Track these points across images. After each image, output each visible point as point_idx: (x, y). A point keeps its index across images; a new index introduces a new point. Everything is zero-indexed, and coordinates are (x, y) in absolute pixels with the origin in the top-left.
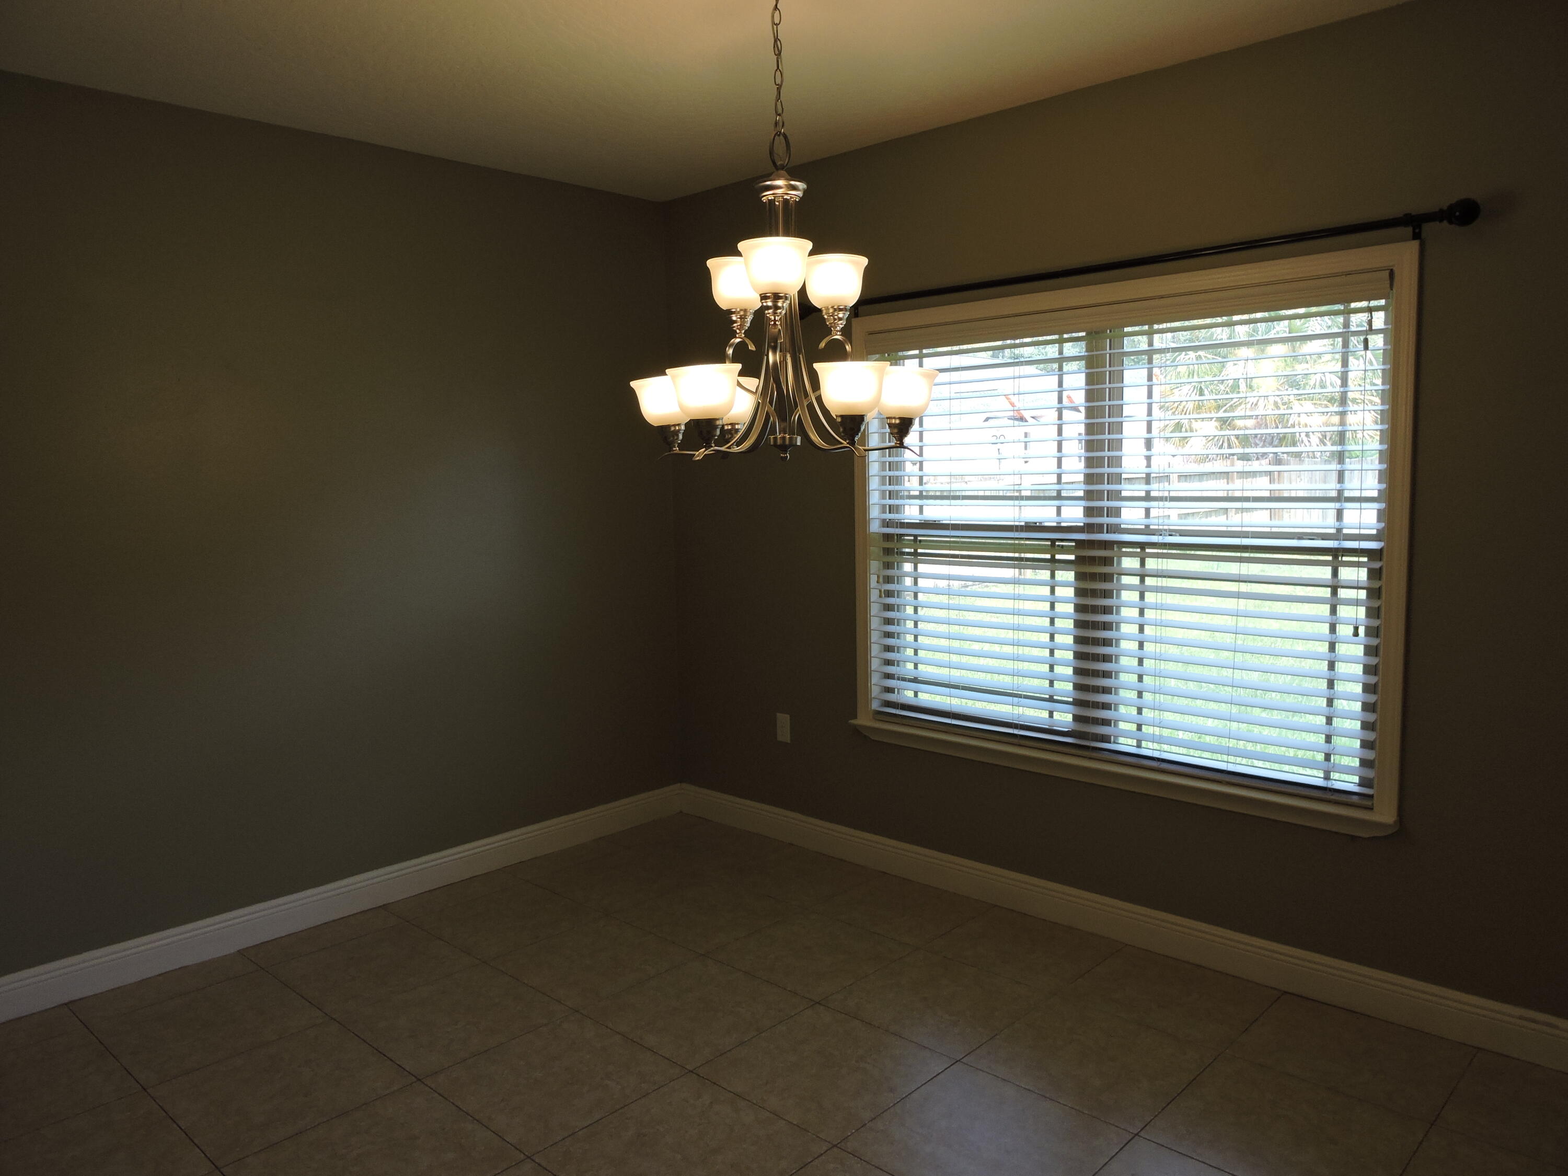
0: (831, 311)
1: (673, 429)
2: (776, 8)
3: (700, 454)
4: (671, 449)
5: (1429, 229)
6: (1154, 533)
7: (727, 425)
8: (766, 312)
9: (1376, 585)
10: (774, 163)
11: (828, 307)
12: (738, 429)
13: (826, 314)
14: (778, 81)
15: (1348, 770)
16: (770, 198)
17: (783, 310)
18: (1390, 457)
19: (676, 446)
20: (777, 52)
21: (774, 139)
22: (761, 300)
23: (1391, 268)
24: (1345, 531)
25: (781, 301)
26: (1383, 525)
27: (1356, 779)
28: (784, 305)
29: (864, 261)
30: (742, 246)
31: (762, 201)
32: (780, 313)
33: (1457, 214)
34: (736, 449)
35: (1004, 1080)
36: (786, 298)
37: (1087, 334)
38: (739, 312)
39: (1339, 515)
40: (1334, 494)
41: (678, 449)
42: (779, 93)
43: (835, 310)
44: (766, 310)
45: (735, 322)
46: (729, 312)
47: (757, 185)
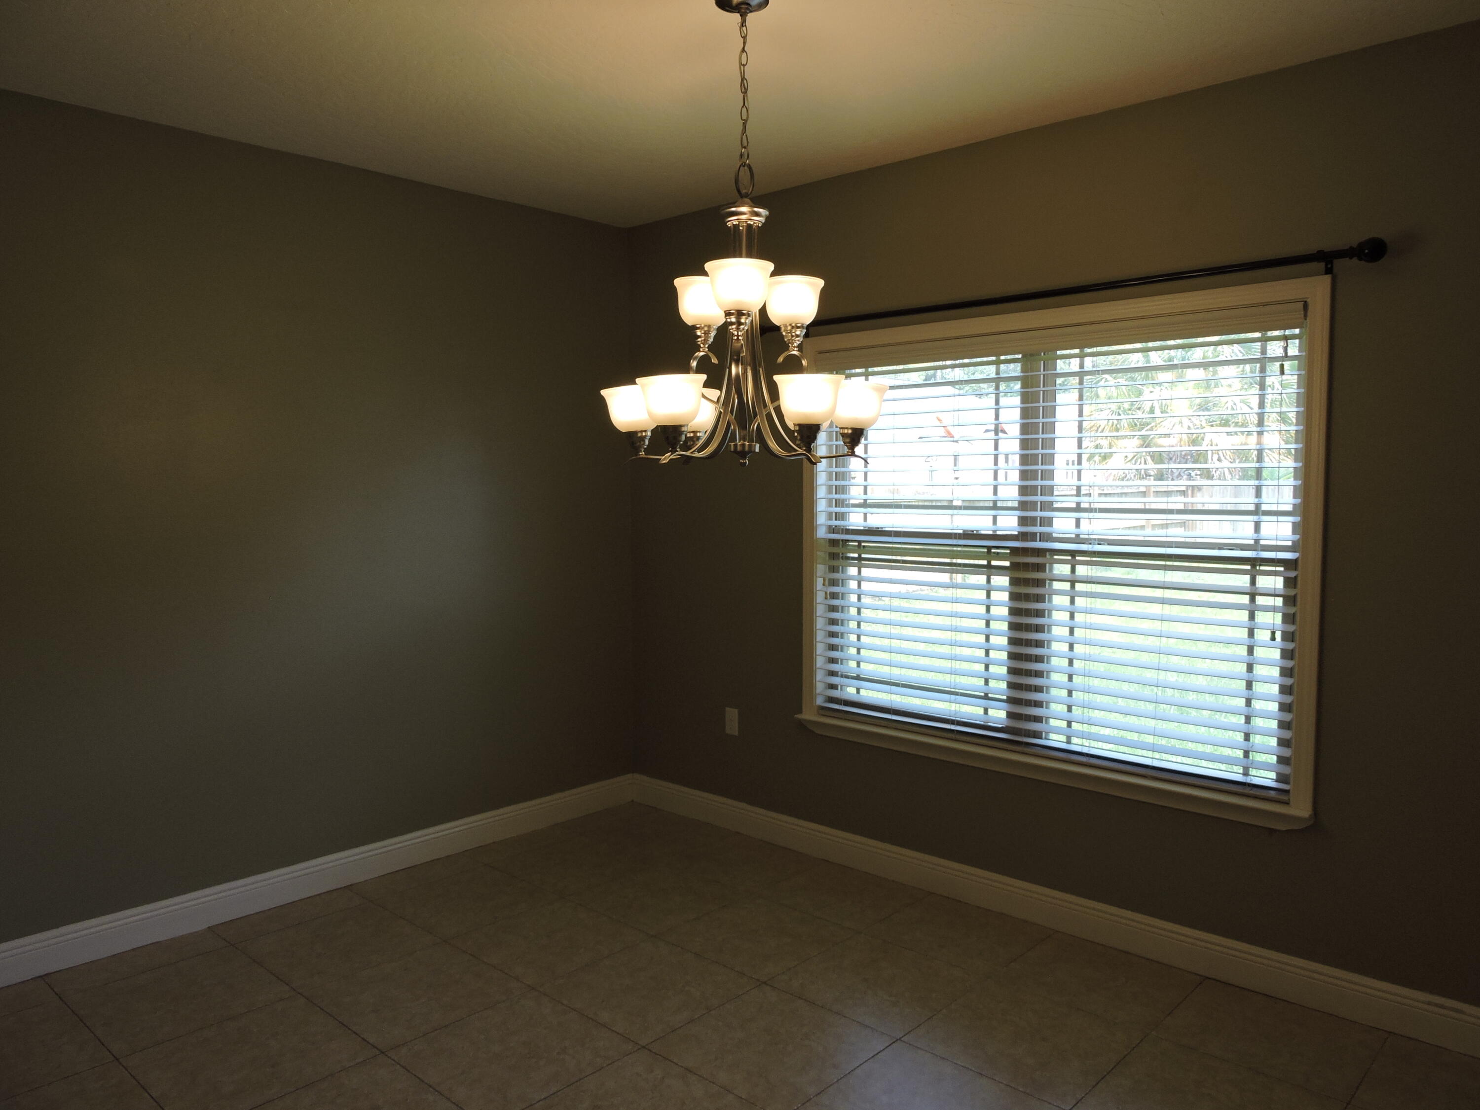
0: (789, 328)
1: (639, 435)
2: (743, 50)
3: (666, 458)
4: (637, 454)
5: (1339, 264)
6: (1083, 542)
7: (690, 432)
8: (730, 327)
9: (1292, 592)
10: (739, 191)
11: (786, 325)
12: (699, 437)
13: (785, 331)
14: (744, 117)
15: (1266, 767)
16: (734, 223)
17: (746, 326)
18: (1304, 474)
19: (643, 451)
20: (743, 90)
21: (740, 168)
22: (726, 316)
23: (1305, 300)
24: (1262, 542)
25: (744, 317)
26: (1297, 537)
27: (1273, 775)
28: (747, 321)
29: (820, 283)
30: (708, 266)
31: (727, 226)
32: (743, 329)
33: (1367, 251)
34: (697, 455)
35: (943, 1058)
36: (749, 315)
37: (1023, 356)
38: (703, 328)
39: (1257, 527)
40: (1252, 508)
41: (644, 453)
42: (744, 127)
43: (793, 327)
44: (729, 326)
45: (699, 337)
46: (694, 328)
47: (723, 212)
